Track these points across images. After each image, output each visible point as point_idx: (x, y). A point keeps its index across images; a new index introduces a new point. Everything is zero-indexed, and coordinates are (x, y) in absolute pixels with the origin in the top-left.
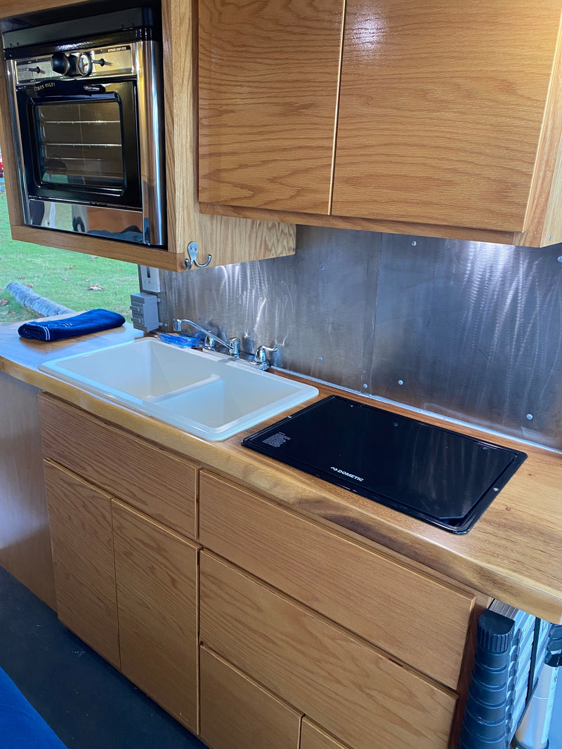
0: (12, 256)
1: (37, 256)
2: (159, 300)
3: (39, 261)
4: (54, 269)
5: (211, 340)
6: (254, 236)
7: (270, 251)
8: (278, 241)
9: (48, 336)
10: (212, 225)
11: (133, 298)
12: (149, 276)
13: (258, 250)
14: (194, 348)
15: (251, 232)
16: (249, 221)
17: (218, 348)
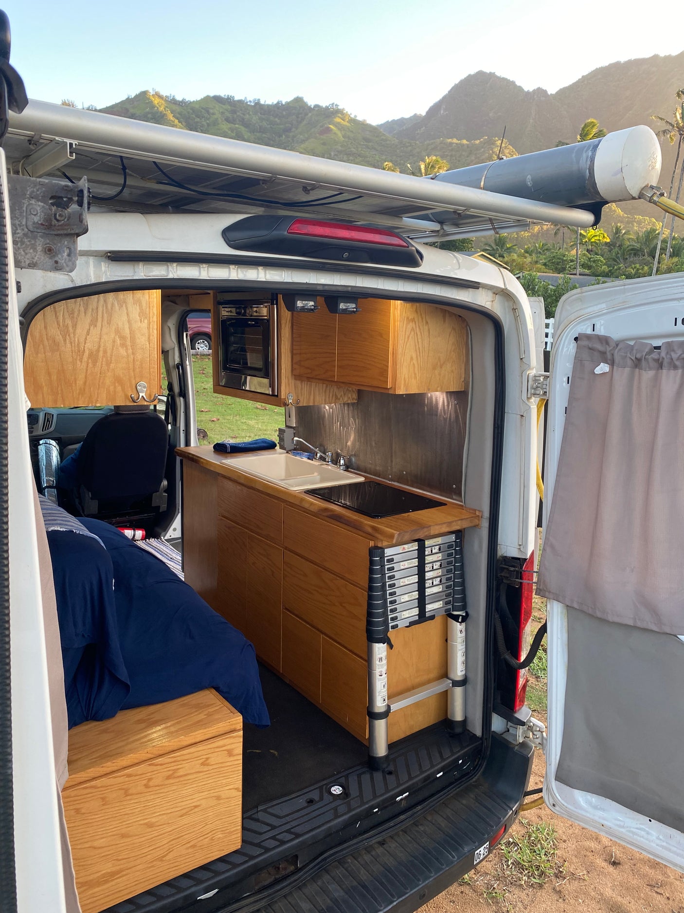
0: (228, 417)
1: (252, 418)
2: (295, 431)
3: (252, 423)
4: (265, 430)
5: (318, 455)
6: (328, 391)
7: (339, 399)
8: (345, 394)
9: (229, 450)
10: (302, 385)
11: (280, 430)
12: (290, 417)
13: (331, 398)
14: (309, 459)
15: (325, 390)
16: (325, 385)
17: (322, 459)
